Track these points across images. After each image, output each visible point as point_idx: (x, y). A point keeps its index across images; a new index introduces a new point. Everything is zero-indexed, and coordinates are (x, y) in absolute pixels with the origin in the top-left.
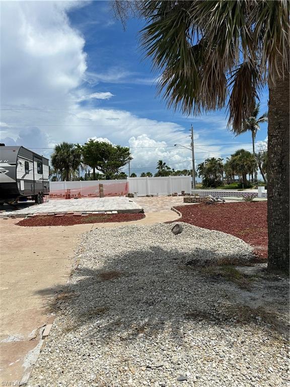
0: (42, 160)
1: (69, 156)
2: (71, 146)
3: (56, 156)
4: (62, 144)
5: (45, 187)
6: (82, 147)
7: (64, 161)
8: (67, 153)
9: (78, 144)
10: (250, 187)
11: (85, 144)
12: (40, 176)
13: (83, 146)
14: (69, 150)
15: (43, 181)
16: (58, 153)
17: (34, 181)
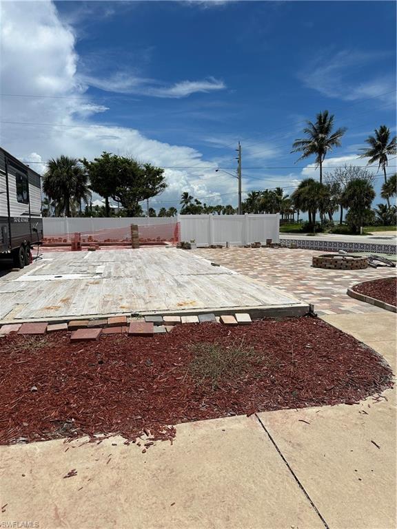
0: (26, 173)
1: (71, 177)
2: (73, 163)
3: (50, 177)
4: (60, 158)
5: (35, 230)
6: (90, 163)
7: (63, 185)
8: (67, 172)
9: (85, 160)
10: (321, 230)
11: (95, 160)
12: (24, 208)
13: (92, 163)
14: (70, 168)
15: (30, 219)
16: (53, 173)
17: (9, 220)
